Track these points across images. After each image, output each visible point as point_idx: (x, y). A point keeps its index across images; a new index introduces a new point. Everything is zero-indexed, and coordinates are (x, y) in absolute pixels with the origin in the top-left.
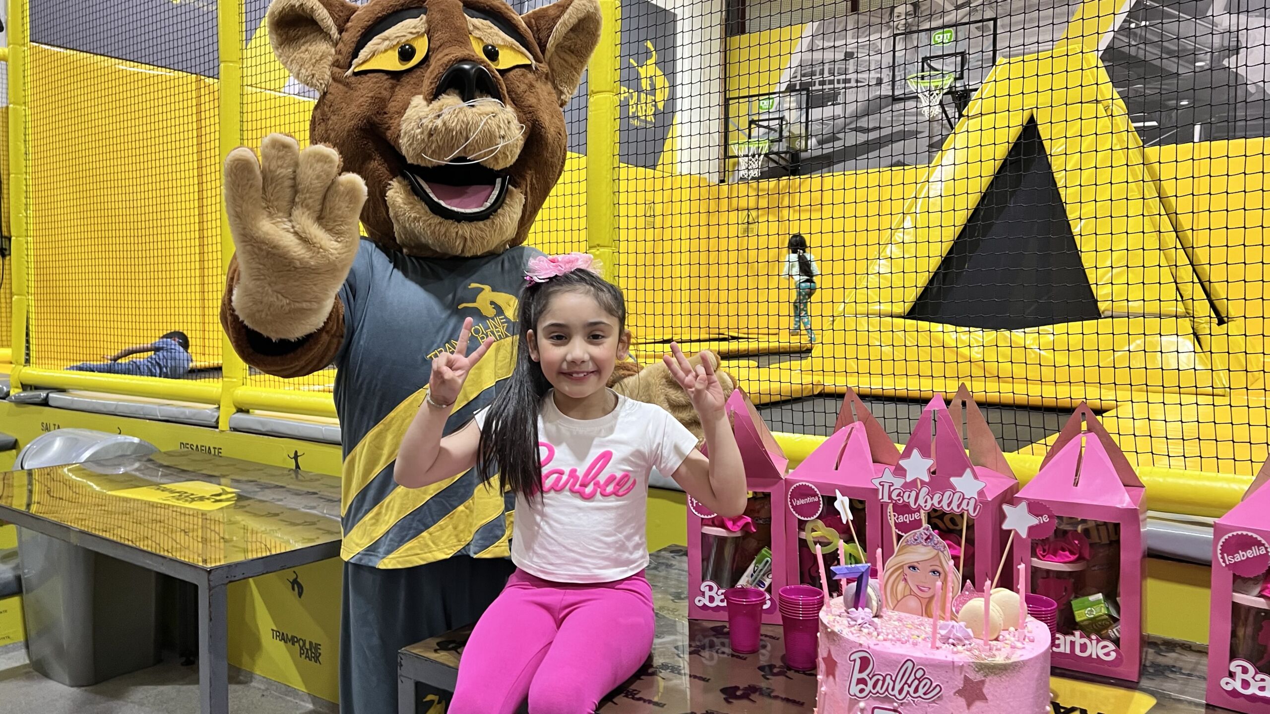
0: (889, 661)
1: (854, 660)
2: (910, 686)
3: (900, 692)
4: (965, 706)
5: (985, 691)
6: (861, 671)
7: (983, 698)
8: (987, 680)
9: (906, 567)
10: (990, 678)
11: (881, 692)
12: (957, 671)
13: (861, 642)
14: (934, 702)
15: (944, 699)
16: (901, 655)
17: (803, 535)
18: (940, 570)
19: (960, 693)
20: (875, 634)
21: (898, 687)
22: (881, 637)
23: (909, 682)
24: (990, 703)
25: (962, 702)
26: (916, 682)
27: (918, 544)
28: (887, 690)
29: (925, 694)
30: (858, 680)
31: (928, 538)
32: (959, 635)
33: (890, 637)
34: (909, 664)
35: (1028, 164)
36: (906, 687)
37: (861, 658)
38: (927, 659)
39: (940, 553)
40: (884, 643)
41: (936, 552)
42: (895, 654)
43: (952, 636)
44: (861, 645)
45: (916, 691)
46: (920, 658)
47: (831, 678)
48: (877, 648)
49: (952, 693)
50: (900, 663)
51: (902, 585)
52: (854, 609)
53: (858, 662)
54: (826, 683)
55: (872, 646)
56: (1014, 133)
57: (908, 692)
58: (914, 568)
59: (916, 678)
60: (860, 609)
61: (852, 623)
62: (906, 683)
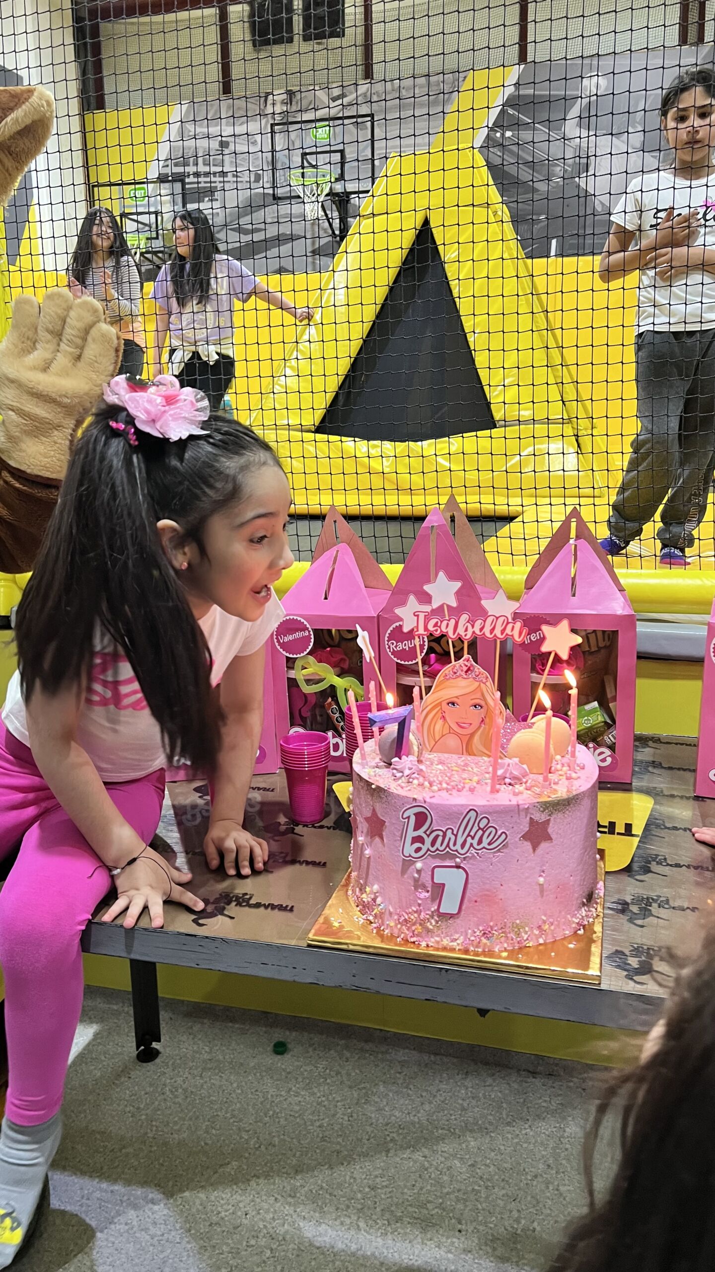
0: (449, 814)
1: (408, 818)
2: (473, 838)
3: (463, 846)
4: (531, 850)
5: (550, 830)
6: (417, 828)
7: (549, 838)
8: (552, 819)
9: (444, 704)
10: (554, 816)
11: (441, 849)
12: (523, 814)
13: (415, 796)
14: (499, 851)
15: (510, 845)
16: (462, 806)
17: (292, 674)
18: (483, 703)
19: (525, 837)
20: (426, 784)
21: (460, 841)
22: (435, 788)
23: (472, 834)
24: (554, 842)
25: (528, 845)
26: (480, 832)
27: (458, 677)
28: (448, 845)
29: (489, 844)
30: (413, 838)
31: (469, 670)
32: (516, 773)
33: (444, 785)
34: (473, 814)
35: (423, 272)
36: (469, 839)
37: (416, 814)
38: (491, 806)
39: (482, 684)
40: (440, 793)
41: (477, 684)
42: (455, 806)
43: (508, 775)
44: (415, 799)
45: (480, 842)
46: (484, 806)
47: (377, 839)
48: (434, 801)
49: (517, 839)
50: (462, 814)
51: (440, 722)
52: (396, 759)
53: (413, 819)
54: (370, 844)
55: (428, 800)
56: (409, 238)
57: (471, 845)
58: (453, 704)
59: (480, 828)
60: (404, 757)
61: (399, 775)
62: (469, 835)
